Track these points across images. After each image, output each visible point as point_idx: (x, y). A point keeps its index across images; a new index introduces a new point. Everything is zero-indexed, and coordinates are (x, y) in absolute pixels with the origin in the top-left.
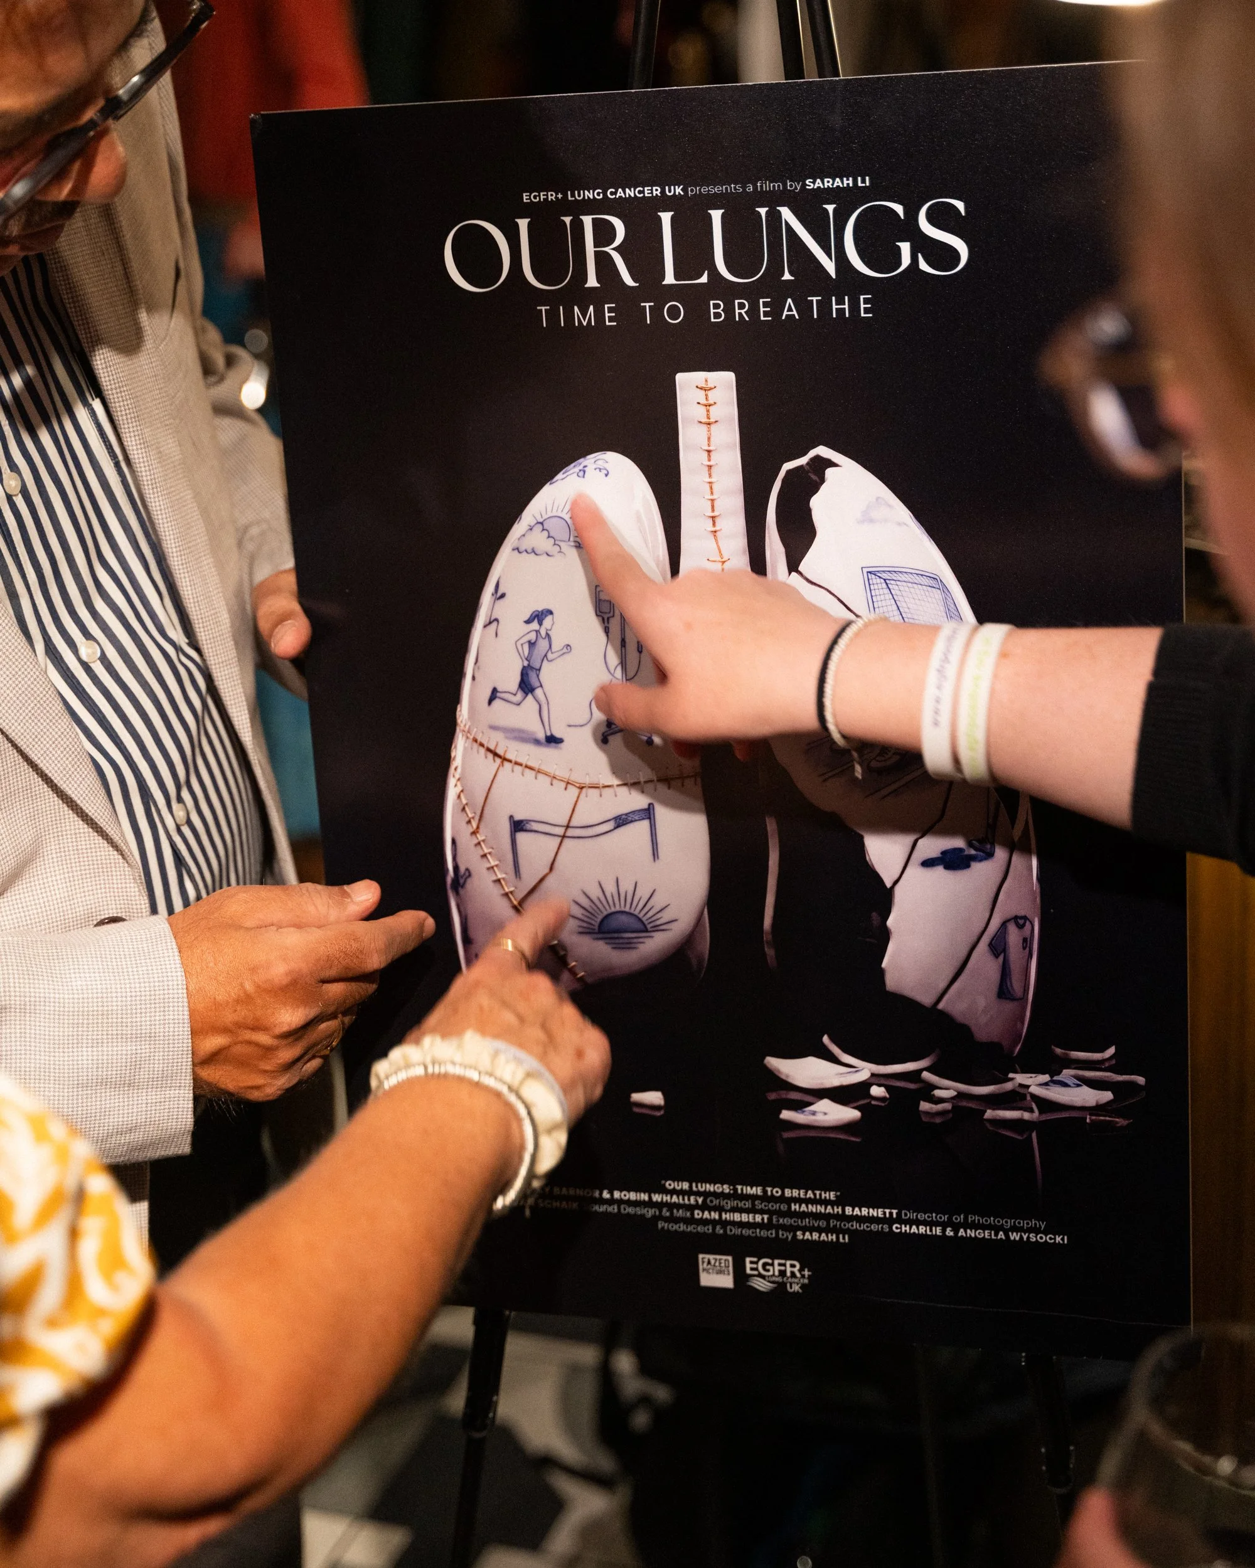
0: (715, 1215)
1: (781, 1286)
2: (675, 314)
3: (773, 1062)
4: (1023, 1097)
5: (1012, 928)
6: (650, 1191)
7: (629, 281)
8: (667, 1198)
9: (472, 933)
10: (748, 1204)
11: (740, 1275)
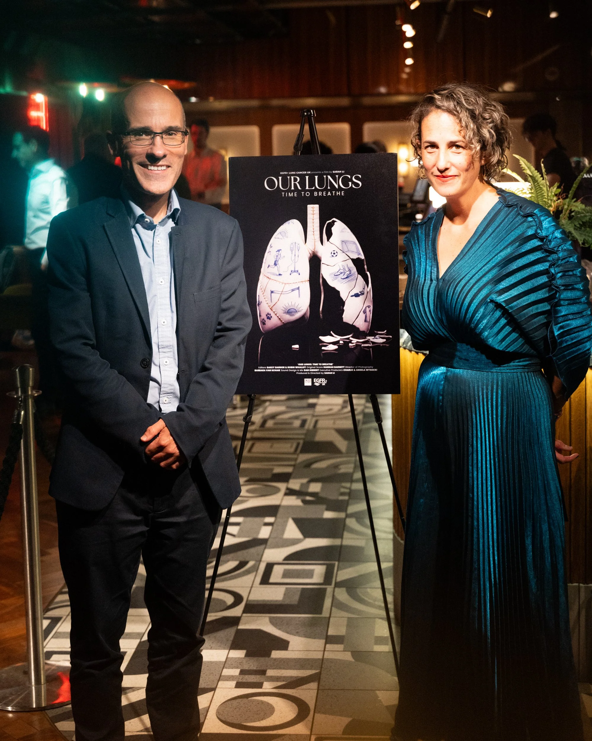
0: (308, 370)
1: (321, 384)
2: (308, 194)
3: (321, 338)
4: (369, 341)
5: (367, 308)
6: (295, 366)
7: (299, 188)
8: (298, 367)
9: (261, 315)
10: (315, 367)
11: (313, 383)
